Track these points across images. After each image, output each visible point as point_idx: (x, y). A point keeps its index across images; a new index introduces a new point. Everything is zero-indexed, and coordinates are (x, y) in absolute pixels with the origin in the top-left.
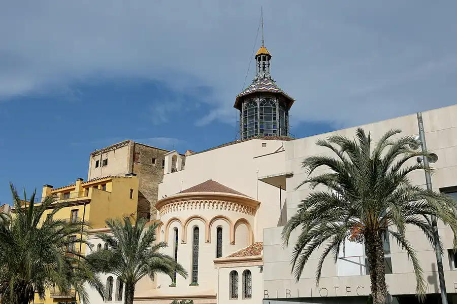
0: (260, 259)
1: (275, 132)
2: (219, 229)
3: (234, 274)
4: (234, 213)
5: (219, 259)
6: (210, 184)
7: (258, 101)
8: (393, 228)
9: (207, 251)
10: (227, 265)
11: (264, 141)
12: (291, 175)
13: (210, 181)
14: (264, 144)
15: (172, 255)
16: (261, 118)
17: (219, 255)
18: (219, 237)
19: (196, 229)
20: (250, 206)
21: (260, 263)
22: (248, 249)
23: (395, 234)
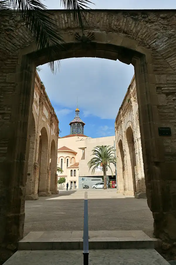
0: (78, 167)
1: (80, 133)
2: (68, 160)
3: (72, 171)
4: (71, 156)
5: (67, 167)
6: (64, 147)
7: (76, 124)
8: (108, 164)
9: (64, 165)
10: (70, 168)
11: (78, 137)
12: (86, 148)
13: (64, 146)
14: (78, 138)
15: (60, 167)
16: (77, 129)
17: (67, 166)
18: (67, 161)
19: (62, 159)
20: (75, 153)
21: (78, 168)
22: (74, 164)
23: (108, 166)
